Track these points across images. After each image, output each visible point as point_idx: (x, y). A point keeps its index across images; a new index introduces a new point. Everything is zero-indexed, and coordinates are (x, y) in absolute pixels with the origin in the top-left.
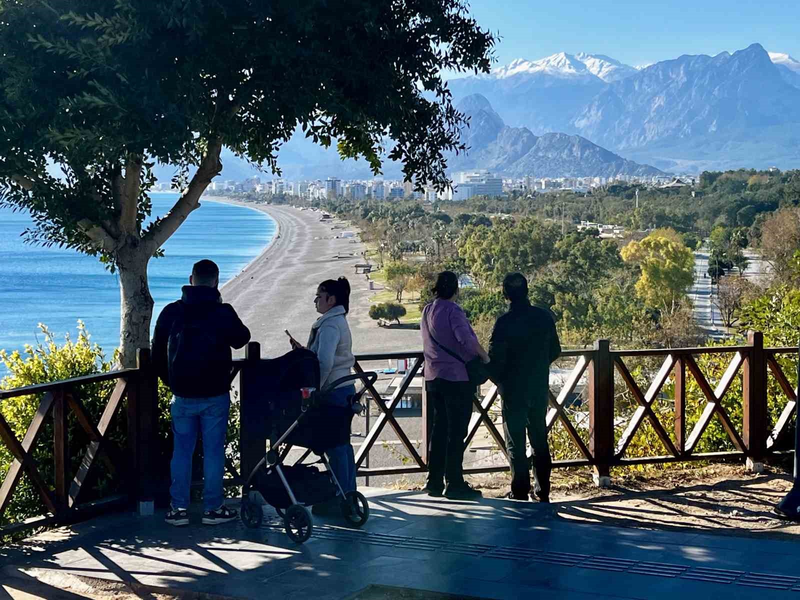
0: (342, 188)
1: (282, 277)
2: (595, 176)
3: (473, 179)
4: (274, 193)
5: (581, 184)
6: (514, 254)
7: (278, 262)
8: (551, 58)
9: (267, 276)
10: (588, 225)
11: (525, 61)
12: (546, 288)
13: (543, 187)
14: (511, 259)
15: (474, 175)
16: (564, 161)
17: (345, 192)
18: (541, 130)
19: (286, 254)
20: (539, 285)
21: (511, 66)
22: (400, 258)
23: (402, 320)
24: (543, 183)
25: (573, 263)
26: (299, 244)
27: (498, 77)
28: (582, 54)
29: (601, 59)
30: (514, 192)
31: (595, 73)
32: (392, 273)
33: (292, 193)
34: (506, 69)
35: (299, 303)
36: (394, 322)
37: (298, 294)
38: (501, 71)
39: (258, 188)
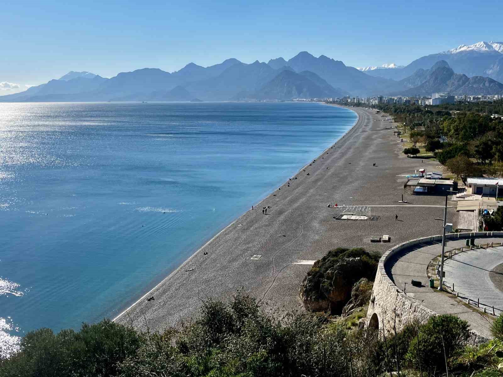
0: (384, 100)
1: (363, 136)
2: (495, 95)
3: (442, 96)
4: (355, 102)
5: (489, 98)
6: (470, 128)
7: (361, 130)
8: (477, 44)
9: (357, 136)
10: (496, 116)
11: (465, 46)
12: (488, 143)
13: (472, 99)
14: (468, 130)
15: (442, 94)
16: (481, 88)
17: (385, 101)
18: (470, 75)
19: (363, 127)
20: (484, 141)
21: (459, 48)
22: (413, 129)
23: (418, 155)
24: (472, 97)
25: (498, 132)
26: (368, 123)
27: (453, 53)
28: (491, 42)
29: (500, 44)
30: (460, 101)
31: (497, 50)
32: (412, 136)
33: (363, 102)
34: (456, 49)
35: (372, 147)
36: (415, 155)
37: (370, 143)
38: (454, 50)
39: (349, 101)
